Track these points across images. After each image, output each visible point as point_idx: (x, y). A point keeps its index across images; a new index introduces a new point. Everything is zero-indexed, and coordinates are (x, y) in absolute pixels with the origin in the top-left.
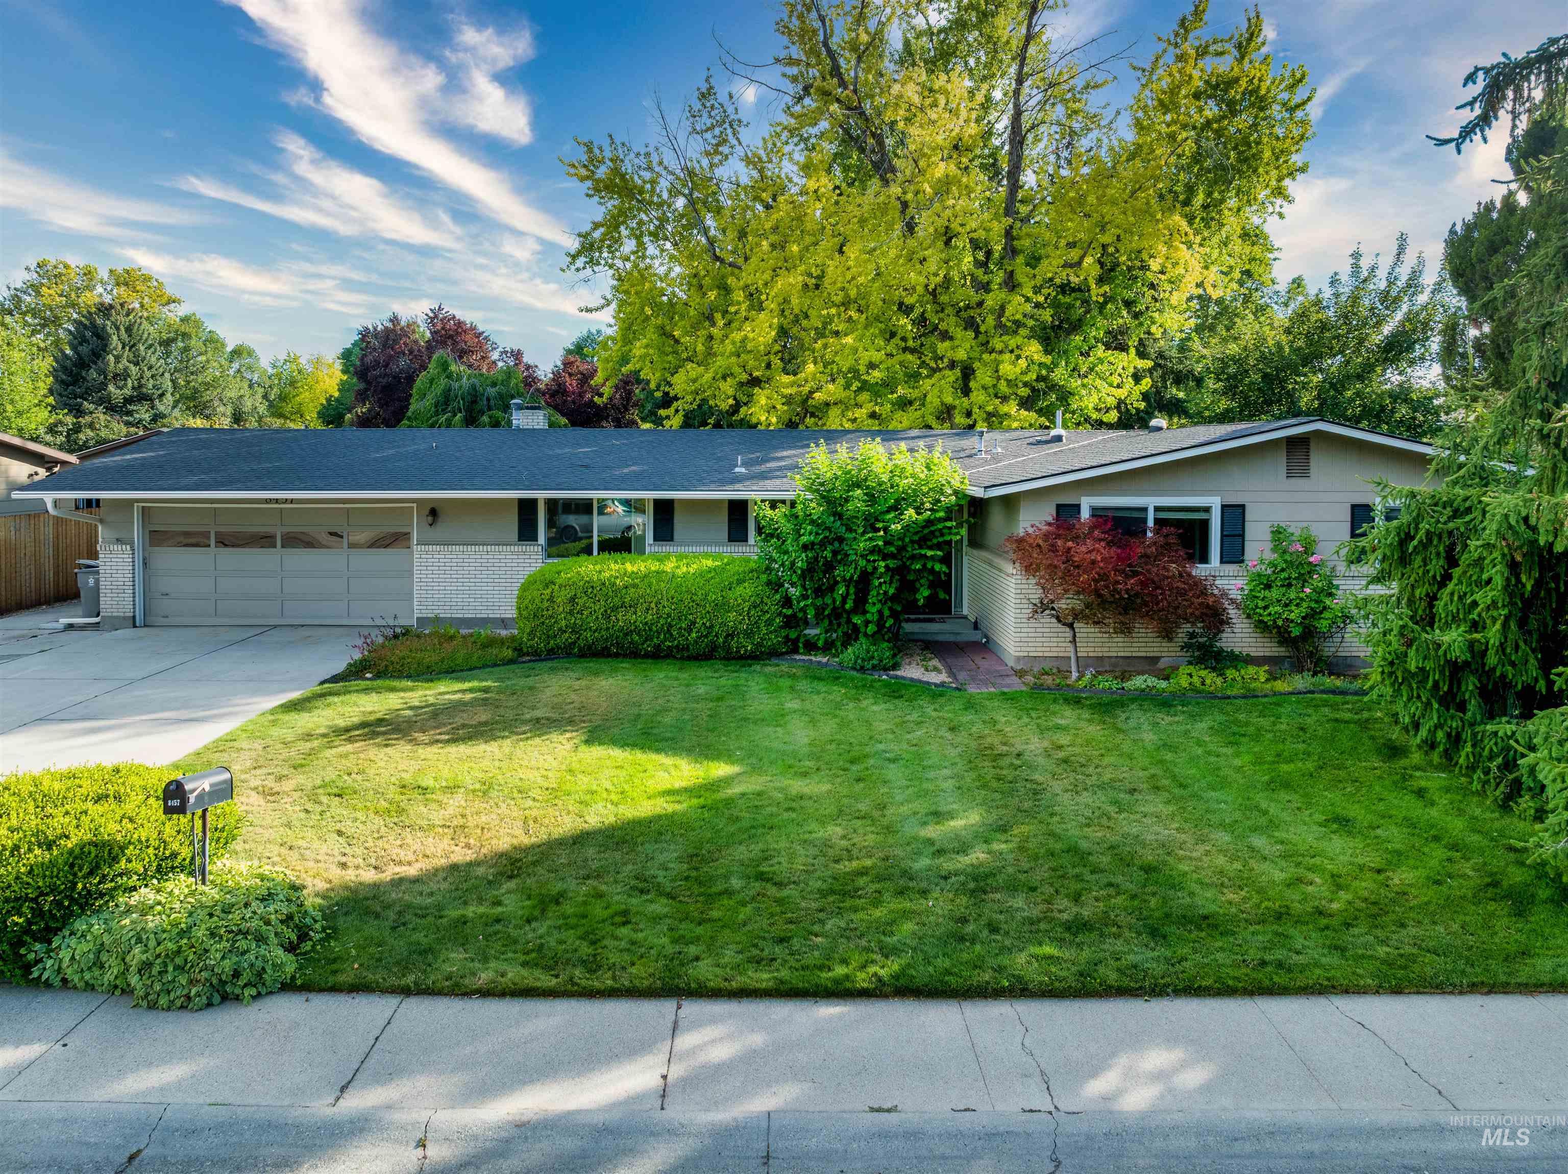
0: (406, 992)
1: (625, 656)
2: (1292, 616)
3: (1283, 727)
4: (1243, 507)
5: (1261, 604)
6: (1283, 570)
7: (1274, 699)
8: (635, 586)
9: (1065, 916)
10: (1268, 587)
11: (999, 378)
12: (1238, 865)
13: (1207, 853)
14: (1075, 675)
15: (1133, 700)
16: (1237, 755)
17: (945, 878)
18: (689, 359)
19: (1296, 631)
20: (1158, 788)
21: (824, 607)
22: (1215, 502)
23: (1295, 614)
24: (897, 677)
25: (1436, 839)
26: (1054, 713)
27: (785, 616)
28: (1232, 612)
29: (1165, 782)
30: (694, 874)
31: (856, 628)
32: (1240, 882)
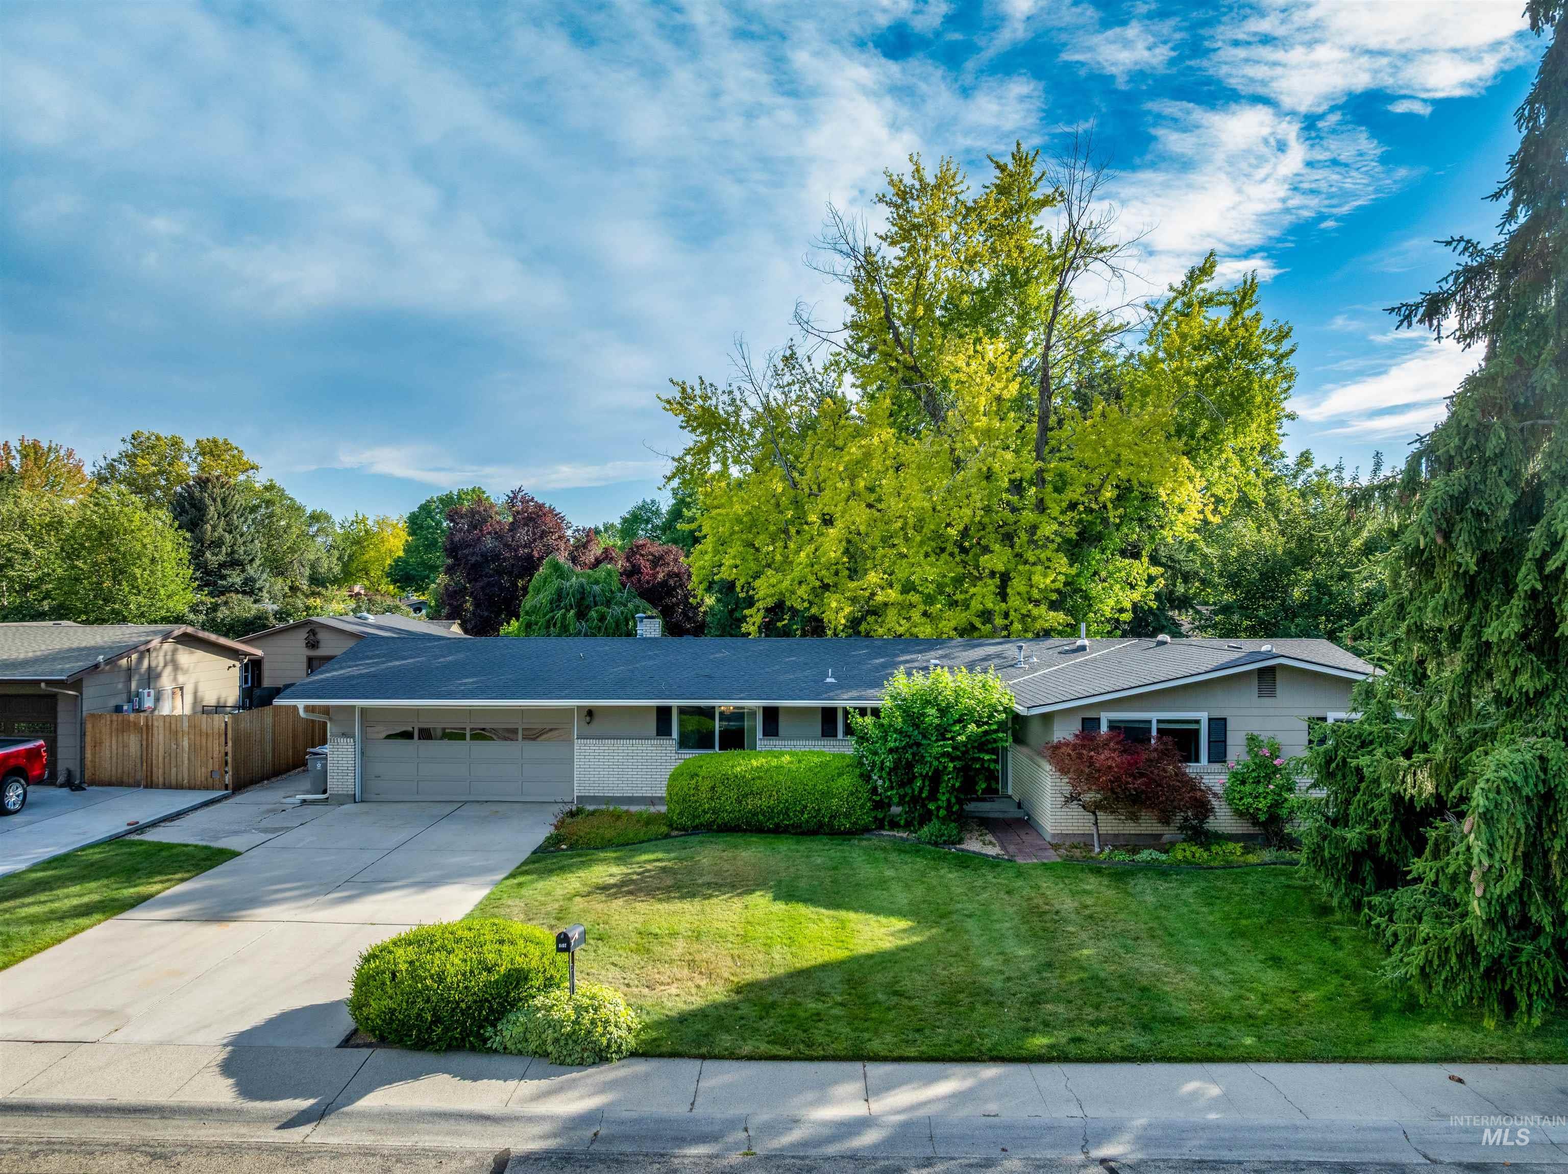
0: (703, 1057)
1: (751, 831)
2: (1260, 806)
3: (1248, 891)
4: (1225, 719)
5: (1237, 796)
6: (1253, 770)
7: (1246, 870)
8: (760, 778)
9: (1090, 1018)
10: (1243, 783)
11: (1031, 586)
12: (1201, 988)
13: (1183, 980)
14: (1097, 850)
15: (1141, 870)
16: (1211, 913)
17: (1014, 995)
18: (769, 566)
19: (1262, 818)
20: (1154, 937)
21: (906, 795)
22: (1203, 716)
23: (1262, 804)
24: (962, 850)
25: (1337, 972)
26: (1081, 880)
27: (874, 801)
28: (1215, 803)
29: (1159, 932)
30: (853, 991)
31: (930, 812)
32: (1201, 998)
